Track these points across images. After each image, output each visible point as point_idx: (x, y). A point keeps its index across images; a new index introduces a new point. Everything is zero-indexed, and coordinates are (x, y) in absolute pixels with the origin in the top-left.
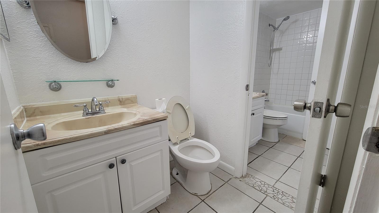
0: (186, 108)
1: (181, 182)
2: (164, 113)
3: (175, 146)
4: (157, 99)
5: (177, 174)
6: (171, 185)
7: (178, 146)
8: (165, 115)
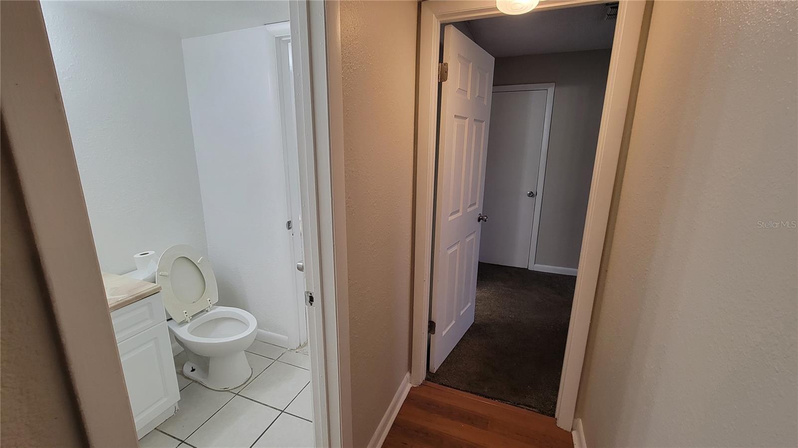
0: (198, 261)
1: (200, 379)
2: (155, 282)
3: (181, 327)
4: (138, 256)
5: (193, 370)
6: (180, 391)
7: (187, 326)
8: (157, 287)
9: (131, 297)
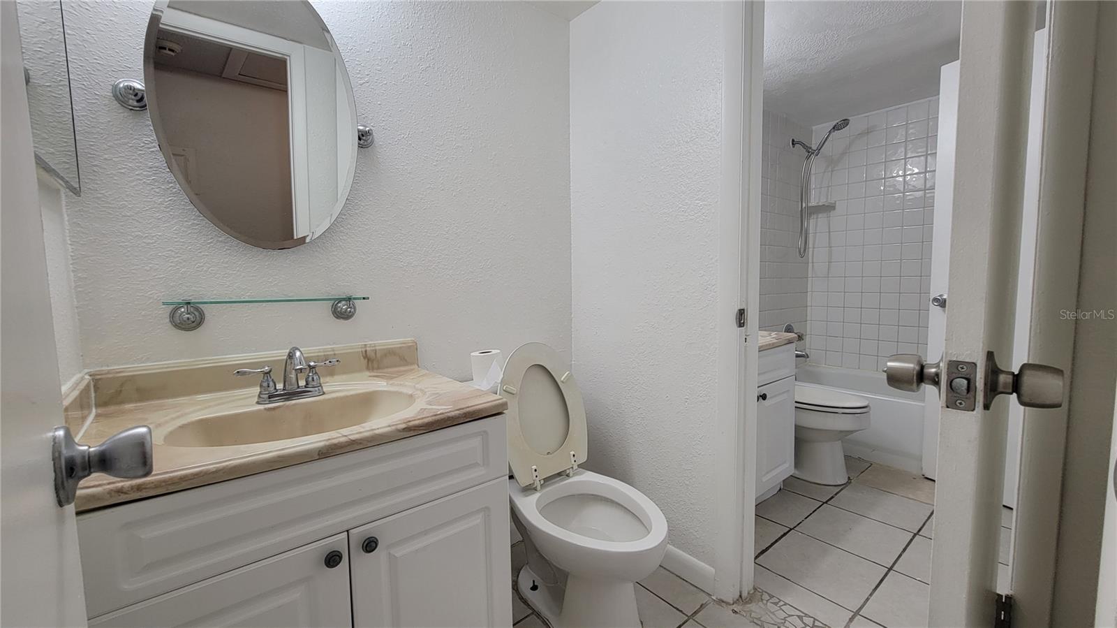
0: (561, 378)
1: (546, 613)
2: (497, 394)
3: (527, 496)
4: (477, 354)
5: (534, 588)
7: (537, 496)
8: (500, 401)
9: (458, 412)
